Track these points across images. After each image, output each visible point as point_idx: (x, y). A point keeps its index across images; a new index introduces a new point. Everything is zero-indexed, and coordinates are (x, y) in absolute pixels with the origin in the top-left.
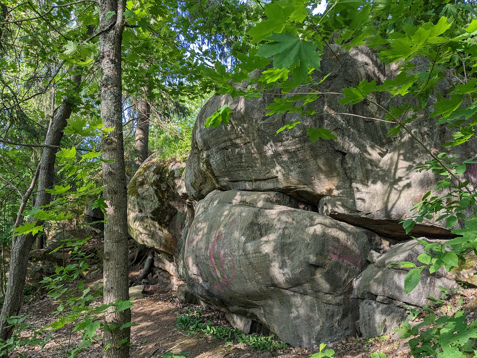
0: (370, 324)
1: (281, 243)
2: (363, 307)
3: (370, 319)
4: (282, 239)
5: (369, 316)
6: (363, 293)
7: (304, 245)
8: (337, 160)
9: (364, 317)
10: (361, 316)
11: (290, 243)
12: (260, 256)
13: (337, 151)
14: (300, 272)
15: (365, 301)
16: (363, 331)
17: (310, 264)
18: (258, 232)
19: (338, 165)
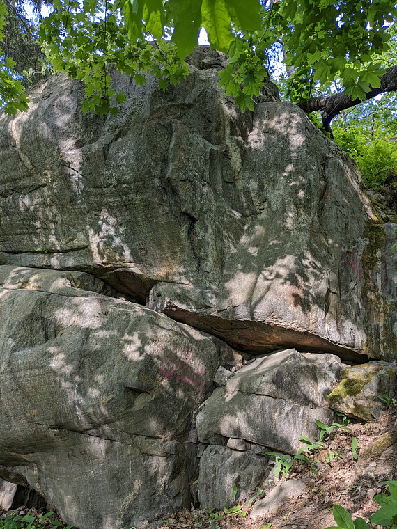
0: (214, 485)
1: (80, 351)
2: (206, 458)
3: (215, 479)
4: (83, 344)
5: (214, 472)
6: (207, 435)
7: (120, 356)
8: (183, 228)
9: (206, 475)
10: (202, 473)
11: (96, 351)
12: (40, 375)
13: (184, 214)
14: (109, 402)
15: (209, 447)
16: (202, 497)
17: (127, 388)
18: (40, 331)
19: (183, 235)
